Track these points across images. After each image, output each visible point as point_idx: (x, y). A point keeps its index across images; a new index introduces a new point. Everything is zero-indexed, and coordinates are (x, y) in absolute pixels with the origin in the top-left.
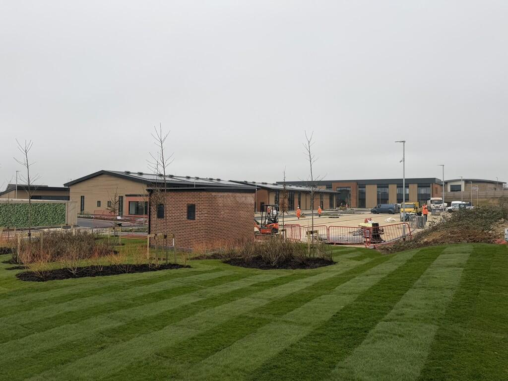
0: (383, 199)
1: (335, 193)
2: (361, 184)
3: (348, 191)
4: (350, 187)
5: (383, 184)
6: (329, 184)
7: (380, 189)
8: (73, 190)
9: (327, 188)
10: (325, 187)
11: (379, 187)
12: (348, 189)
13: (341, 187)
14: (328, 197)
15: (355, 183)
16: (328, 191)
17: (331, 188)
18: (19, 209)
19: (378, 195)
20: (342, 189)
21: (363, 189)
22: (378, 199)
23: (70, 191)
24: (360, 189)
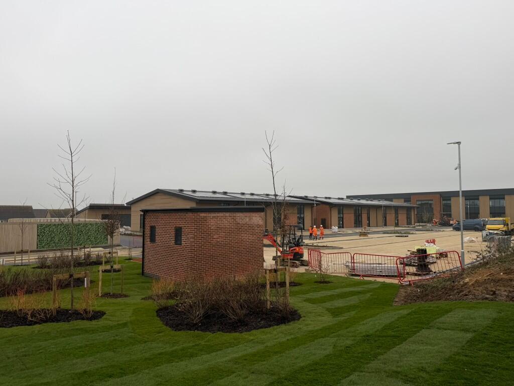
0: (473, 213)
1: (414, 207)
2: (446, 197)
3: (431, 204)
4: (432, 200)
5: (473, 196)
6: (407, 197)
7: (468, 202)
8: (133, 208)
9: (405, 201)
10: (403, 200)
11: (468, 199)
12: (430, 202)
13: (421, 201)
14: (405, 212)
15: (438, 196)
16: (406, 204)
17: (410, 201)
18: (62, 230)
19: (466, 208)
20: (423, 202)
21: (448, 202)
22: (466, 214)
23: (132, 210)
24: (445, 202)
